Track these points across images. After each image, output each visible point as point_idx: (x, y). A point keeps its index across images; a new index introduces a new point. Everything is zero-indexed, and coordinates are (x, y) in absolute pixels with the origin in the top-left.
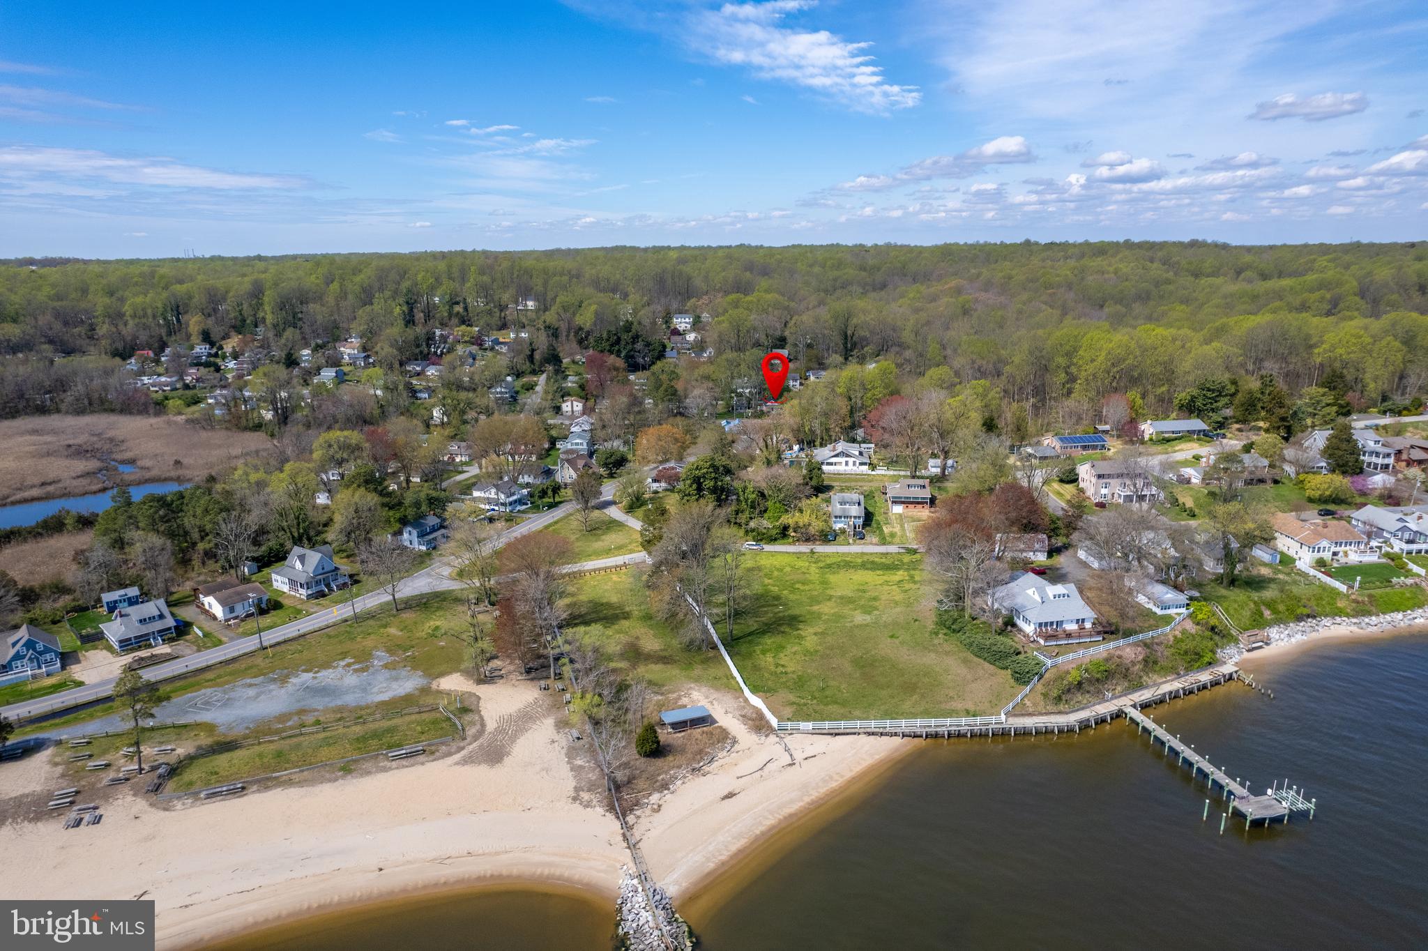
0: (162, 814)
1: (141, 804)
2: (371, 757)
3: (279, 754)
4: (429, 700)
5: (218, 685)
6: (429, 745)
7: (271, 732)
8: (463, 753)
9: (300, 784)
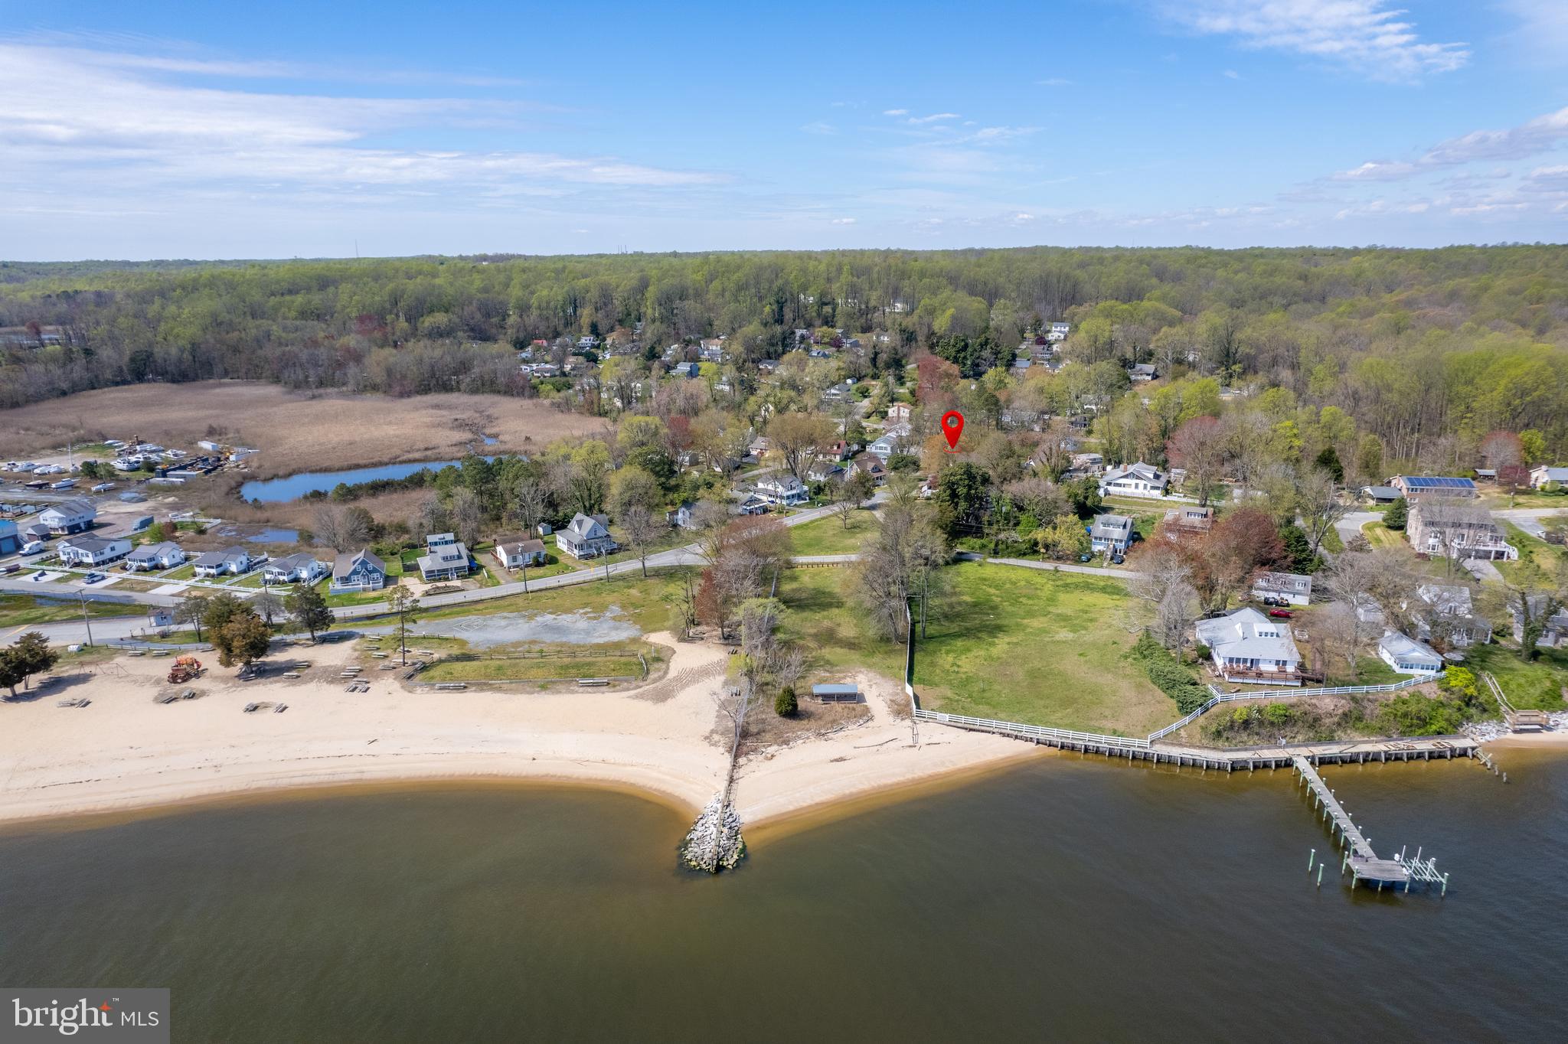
0: (406, 694)
1: (397, 685)
2: (566, 682)
3: (499, 668)
4: (634, 648)
5: (482, 614)
6: (615, 680)
7: (504, 652)
8: (639, 690)
9: (506, 691)
